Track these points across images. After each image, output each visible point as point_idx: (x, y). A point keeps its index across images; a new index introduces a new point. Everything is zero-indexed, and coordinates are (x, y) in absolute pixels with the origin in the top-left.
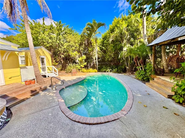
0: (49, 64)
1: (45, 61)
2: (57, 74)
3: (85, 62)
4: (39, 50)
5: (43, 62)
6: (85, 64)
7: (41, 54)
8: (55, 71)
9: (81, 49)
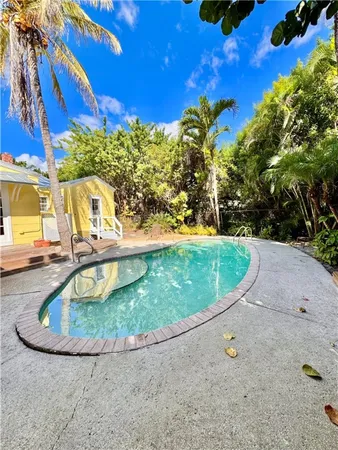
0: (109, 213)
1: (101, 205)
2: (121, 233)
3: (188, 209)
4: (89, 184)
5: (95, 208)
6: (189, 212)
7: (93, 190)
8: (117, 227)
9: (177, 175)
